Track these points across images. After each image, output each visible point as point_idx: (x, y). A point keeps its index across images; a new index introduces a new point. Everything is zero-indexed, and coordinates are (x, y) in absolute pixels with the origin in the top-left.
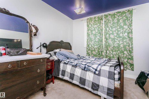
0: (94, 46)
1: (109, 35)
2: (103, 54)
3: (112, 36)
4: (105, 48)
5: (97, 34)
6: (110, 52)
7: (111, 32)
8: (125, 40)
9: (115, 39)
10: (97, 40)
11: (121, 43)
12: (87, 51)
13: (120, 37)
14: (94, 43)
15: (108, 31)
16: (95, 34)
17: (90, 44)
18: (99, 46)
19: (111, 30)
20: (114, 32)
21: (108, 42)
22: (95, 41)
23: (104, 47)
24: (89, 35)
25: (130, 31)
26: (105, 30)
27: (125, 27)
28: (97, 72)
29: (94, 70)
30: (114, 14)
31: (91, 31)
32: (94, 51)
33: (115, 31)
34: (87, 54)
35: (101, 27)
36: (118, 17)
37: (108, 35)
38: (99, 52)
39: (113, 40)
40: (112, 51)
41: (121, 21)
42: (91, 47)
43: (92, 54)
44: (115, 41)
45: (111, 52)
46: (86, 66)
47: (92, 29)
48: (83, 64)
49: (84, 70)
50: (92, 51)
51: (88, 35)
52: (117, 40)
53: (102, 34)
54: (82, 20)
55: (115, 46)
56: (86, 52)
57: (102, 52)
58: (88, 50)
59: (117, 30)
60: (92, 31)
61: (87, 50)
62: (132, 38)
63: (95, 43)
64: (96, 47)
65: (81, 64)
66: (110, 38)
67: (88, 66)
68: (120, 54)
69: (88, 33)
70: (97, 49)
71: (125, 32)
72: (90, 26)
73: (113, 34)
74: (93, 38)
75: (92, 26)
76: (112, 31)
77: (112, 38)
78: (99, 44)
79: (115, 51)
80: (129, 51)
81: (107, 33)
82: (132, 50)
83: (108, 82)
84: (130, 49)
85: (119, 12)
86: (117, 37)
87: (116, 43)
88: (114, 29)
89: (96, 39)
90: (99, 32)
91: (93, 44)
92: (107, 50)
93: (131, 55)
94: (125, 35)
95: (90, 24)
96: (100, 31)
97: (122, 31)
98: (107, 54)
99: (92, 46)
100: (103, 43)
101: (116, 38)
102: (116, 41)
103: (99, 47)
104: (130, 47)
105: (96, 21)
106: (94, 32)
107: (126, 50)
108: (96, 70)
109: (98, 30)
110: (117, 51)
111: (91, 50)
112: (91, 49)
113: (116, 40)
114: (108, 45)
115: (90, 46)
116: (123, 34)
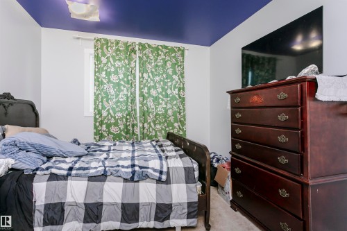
0: (115, 114)
1: (149, 89)
2: (137, 131)
3: (153, 92)
4: (140, 117)
5: (122, 83)
6: (150, 126)
7: (152, 84)
8: (175, 102)
9: (159, 98)
10: (122, 98)
11: (169, 106)
12: (95, 127)
13: (167, 96)
14: (114, 106)
15: (147, 80)
16: (118, 84)
17: (103, 108)
18: (127, 112)
19: (151, 80)
20: (157, 85)
21: (146, 103)
22: (118, 101)
23: (138, 115)
24: (102, 83)
25: (182, 86)
26: (140, 78)
27: (174, 77)
28: (164, 177)
29: (157, 174)
30: (157, 49)
31: (106, 74)
32: (116, 124)
33: (159, 83)
34: (95, 134)
35: (132, 68)
36: (165, 55)
37: (146, 88)
38: (126, 126)
39: (156, 99)
40: (154, 122)
41: (169, 64)
42: (108, 115)
43: (110, 133)
44: (159, 104)
45: (153, 126)
46: (137, 169)
47: (109, 70)
48: (123, 167)
49: (132, 180)
50: (109, 126)
51: (98, 83)
52: (163, 100)
53: (135, 85)
54: (78, 38)
55: (160, 113)
56: (93, 131)
57: (133, 126)
58: (98, 124)
59: (163, 81)
60: (108, 74)
61: (95, 125)
62: (184, 99)
63: (118, 106)
64: (119, 115)
65: (118, 166)
66: (150, 95)
67: (141, 167)
68: (167, 129)
69: (97, 79)
70: (121, 119)
71: (175, 87)
72: (104, 60)
73: (155, 87)
74: (113, 93)
75: (108, 61)
76: (153, 81)
77: (153, 97)
78: (127, 108)
79: (160, 123)
80: (181, 121)
81: (145, 86)
82: (185, 120)
83: (187, 192)
84: (182, 119)
85: (166, 47)
86: (163, 95)
87: (160, 106)
88: (157, 78)
89: (119, 95)
90: (128, 81)
91: (113, 109)
92: (145, 121)
93: (183, 130)
94: (174, 92)
95: (104, 55)
96: (130, 78)
97: (169, 84)
98: (145, 131)
99: (109, 113)
100: (136, 105)
101: (160, 96)
102: (161, 104)
103: (127, 115)
104: (182, 114)
105: (120, 51)
106: (114, 78)
107: (176, 120)
108: (161, 172)
109: (124, 74)
110: (163, 123)
111: (106, 123)
112: (106, 121)
113: (161, 102)
114: (147, 111)
115: (104, 113)
116: (171, 89)
